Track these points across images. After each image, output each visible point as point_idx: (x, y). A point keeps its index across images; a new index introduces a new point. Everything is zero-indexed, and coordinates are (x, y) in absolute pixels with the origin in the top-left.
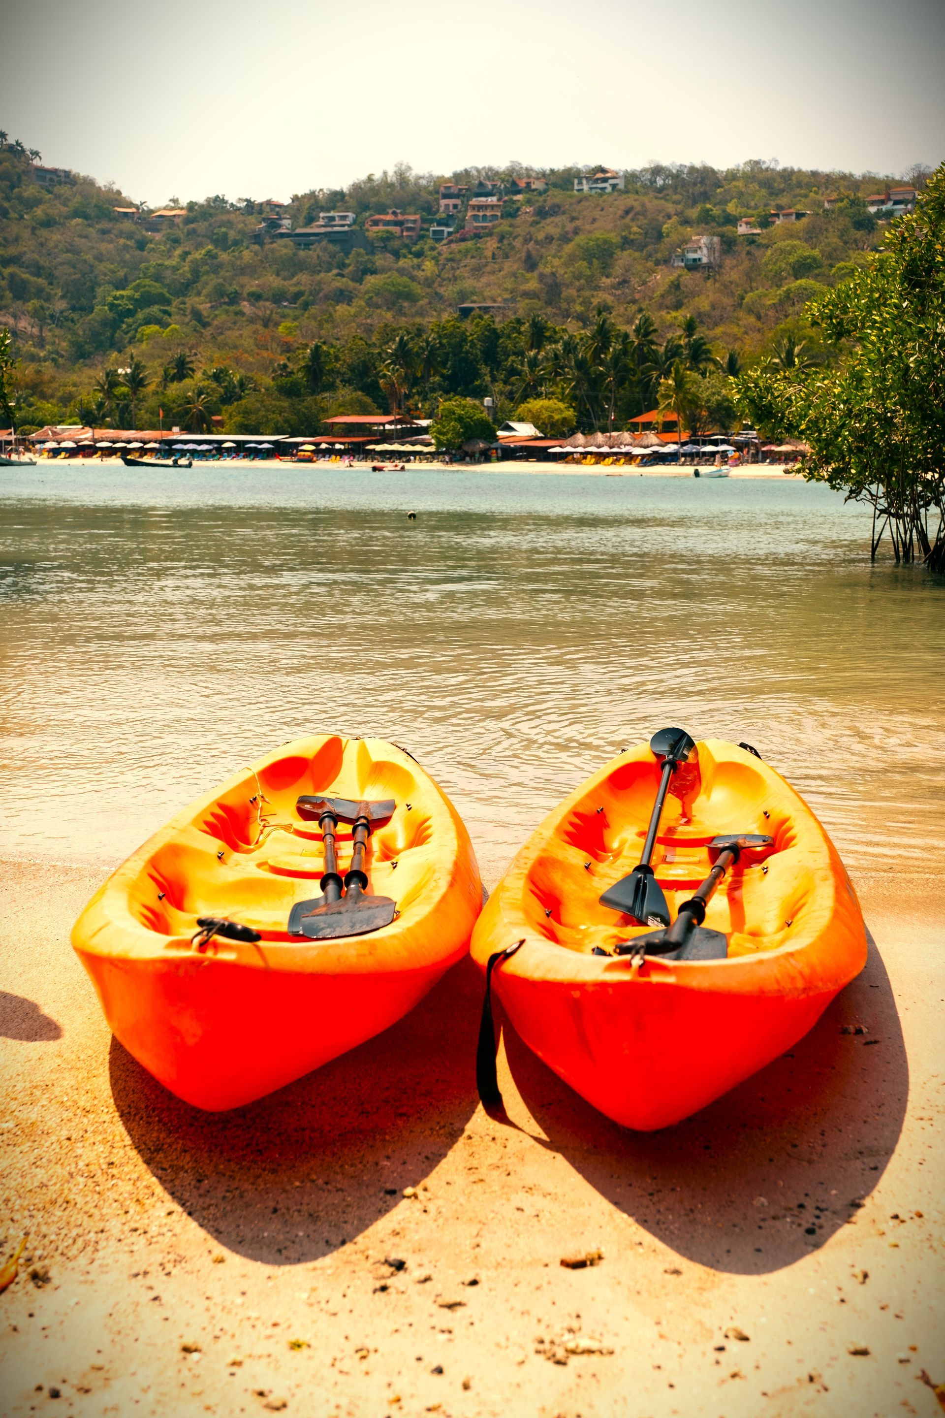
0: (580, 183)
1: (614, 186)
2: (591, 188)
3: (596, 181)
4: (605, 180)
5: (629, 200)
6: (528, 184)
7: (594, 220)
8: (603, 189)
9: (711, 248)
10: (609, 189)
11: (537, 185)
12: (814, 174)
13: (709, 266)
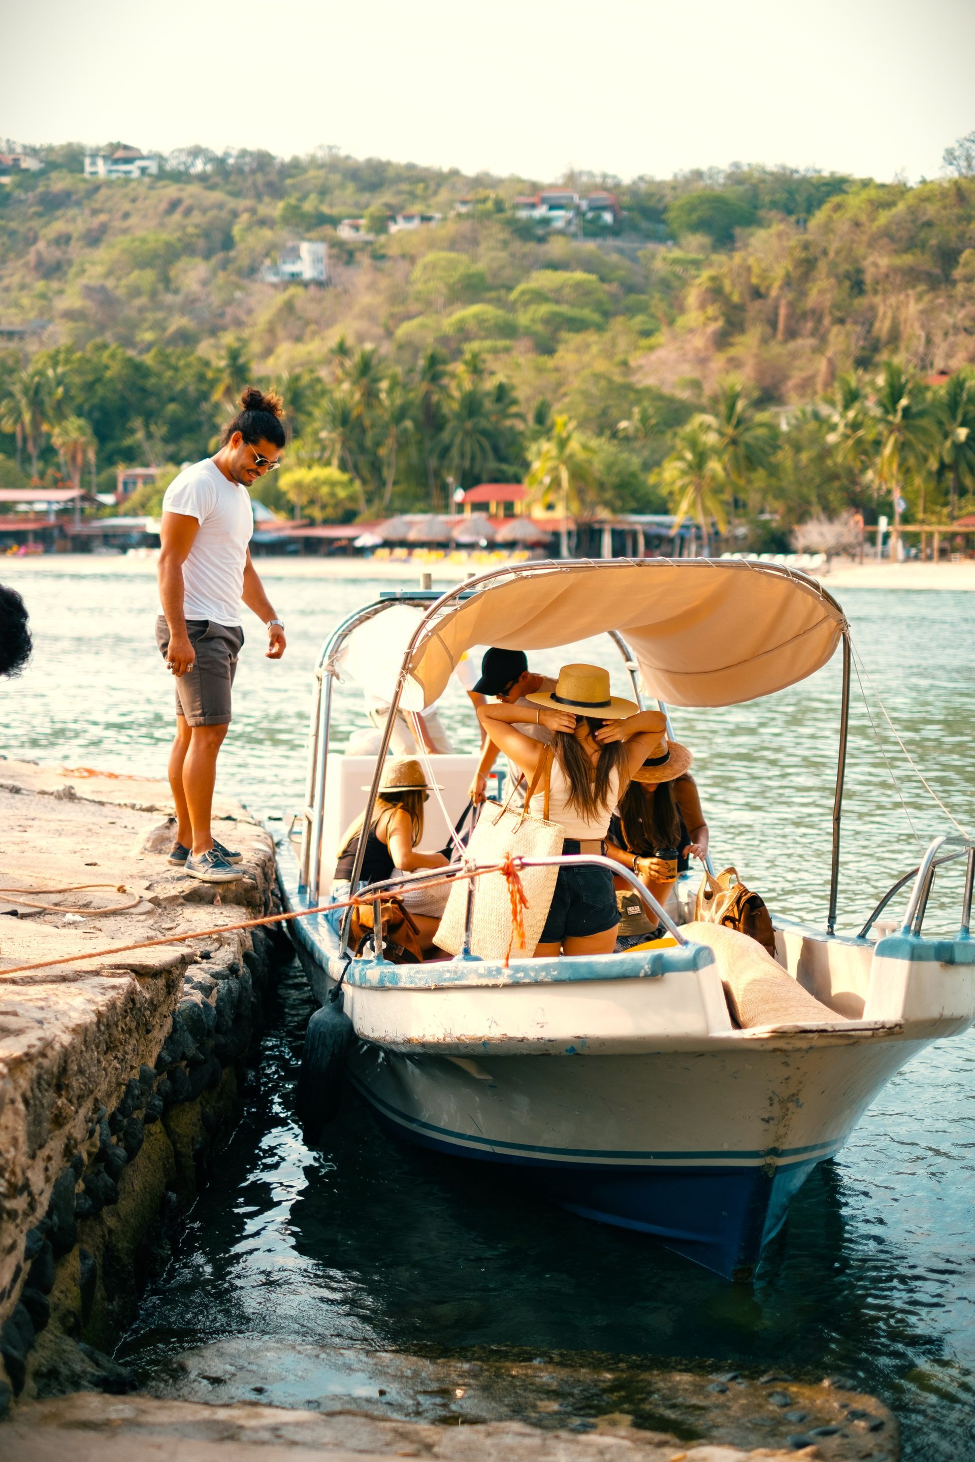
0: (93, 164)
1: (143, 170)
2: (110, 171)
3: (116, 161)
4: (128, 161)
5: (171, 191)
6: (16, 160)
7: (126, 216)
8: (127, 172)
9: (317, 260)
10: (136, 174)
11: (30, 164)
12: (411, 167)
13: (320, 284)
